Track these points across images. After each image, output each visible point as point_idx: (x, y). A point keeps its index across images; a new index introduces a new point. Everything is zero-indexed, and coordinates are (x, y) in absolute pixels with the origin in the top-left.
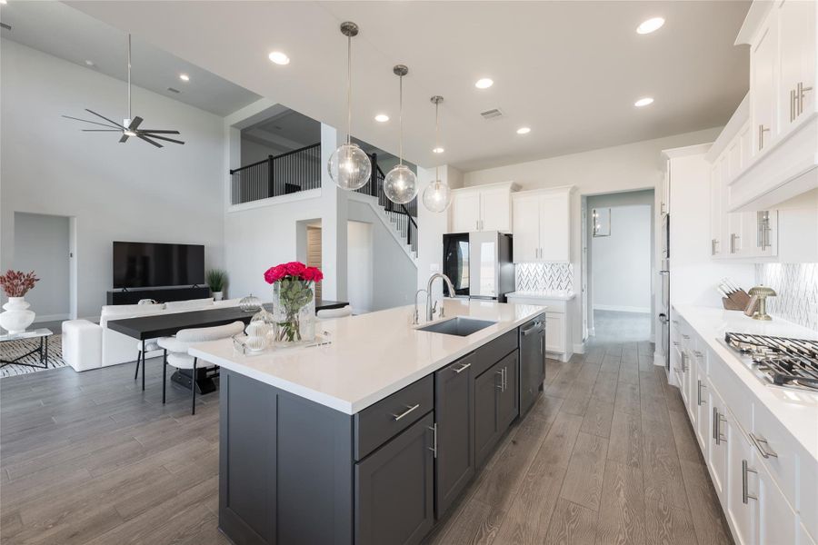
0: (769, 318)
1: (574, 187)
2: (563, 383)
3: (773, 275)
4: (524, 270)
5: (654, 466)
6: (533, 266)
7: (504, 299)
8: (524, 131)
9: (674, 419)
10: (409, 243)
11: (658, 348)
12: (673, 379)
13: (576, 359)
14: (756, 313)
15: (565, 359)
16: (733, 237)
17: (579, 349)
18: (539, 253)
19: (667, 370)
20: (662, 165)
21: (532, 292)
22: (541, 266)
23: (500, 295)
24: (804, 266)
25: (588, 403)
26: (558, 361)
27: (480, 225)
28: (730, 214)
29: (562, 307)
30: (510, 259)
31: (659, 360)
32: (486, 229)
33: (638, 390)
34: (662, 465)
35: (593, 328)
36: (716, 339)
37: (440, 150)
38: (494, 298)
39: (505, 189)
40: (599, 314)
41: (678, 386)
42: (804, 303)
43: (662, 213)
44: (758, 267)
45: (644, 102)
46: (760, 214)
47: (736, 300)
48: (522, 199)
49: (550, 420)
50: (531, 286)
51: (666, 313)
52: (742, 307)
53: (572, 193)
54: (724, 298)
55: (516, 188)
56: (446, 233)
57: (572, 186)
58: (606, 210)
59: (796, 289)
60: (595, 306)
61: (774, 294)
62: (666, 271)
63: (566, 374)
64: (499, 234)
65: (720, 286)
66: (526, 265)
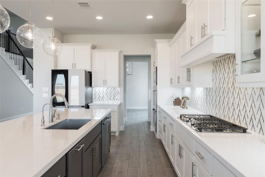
0: (187, 108)
1: (121, 50)
2: (118, 146)
3: (187, 92)
4: (97, 91)
5: (157, 174)
6: (102, 88)
7: (87, 107)
8: (99, 18)
9: (160, 152)
10: (24, 74)
11: (152, 123)
12: (158, 136)
13: (122, 133)
14: (184, 106)
15: (117, 134)
16: (179, 77)
17: (122, 129)
18: (105, 82)
19: (155, 132)
20: (154, 46)
21: (101, 102)
22: (105, 89)
23: (85, 105)
24: (196, 88)
25: (130, 153)
26: (114, 136)
27: (74, 65)
28: (181, 68)
29: (116, 109)
30: (91, 85)
31: (152, 129)
32: (77, 68)
33: (147, 143)
34: (160, 172)
35: (127, 118)
36: (177, 117)
37: (49, 18)
38: (83, 107)
39: (88, 48)
40: (129, 111)
41: (160, 138)
42: (196, 101)
43: (154, 66)
44: (183, 89)
45: (150, 17)
46: (188, 69)
47: (177, 102)
48: (97, 53)
49: (115, 166)
50: (101, 99)
51: (155, 109)
52: (179, 105)
53: (120, 53)
54: (174, 101)
55: (94, 47)
56: (53, 69)
57: (120, 50)
58: (130, 63)
59: (194, 97)
60: (127, 108)
61: (188, 99)
62: (155, 91)
63: (118, 141)
64: (85, 71)
65: (173, 96)
66: (98, 88)
